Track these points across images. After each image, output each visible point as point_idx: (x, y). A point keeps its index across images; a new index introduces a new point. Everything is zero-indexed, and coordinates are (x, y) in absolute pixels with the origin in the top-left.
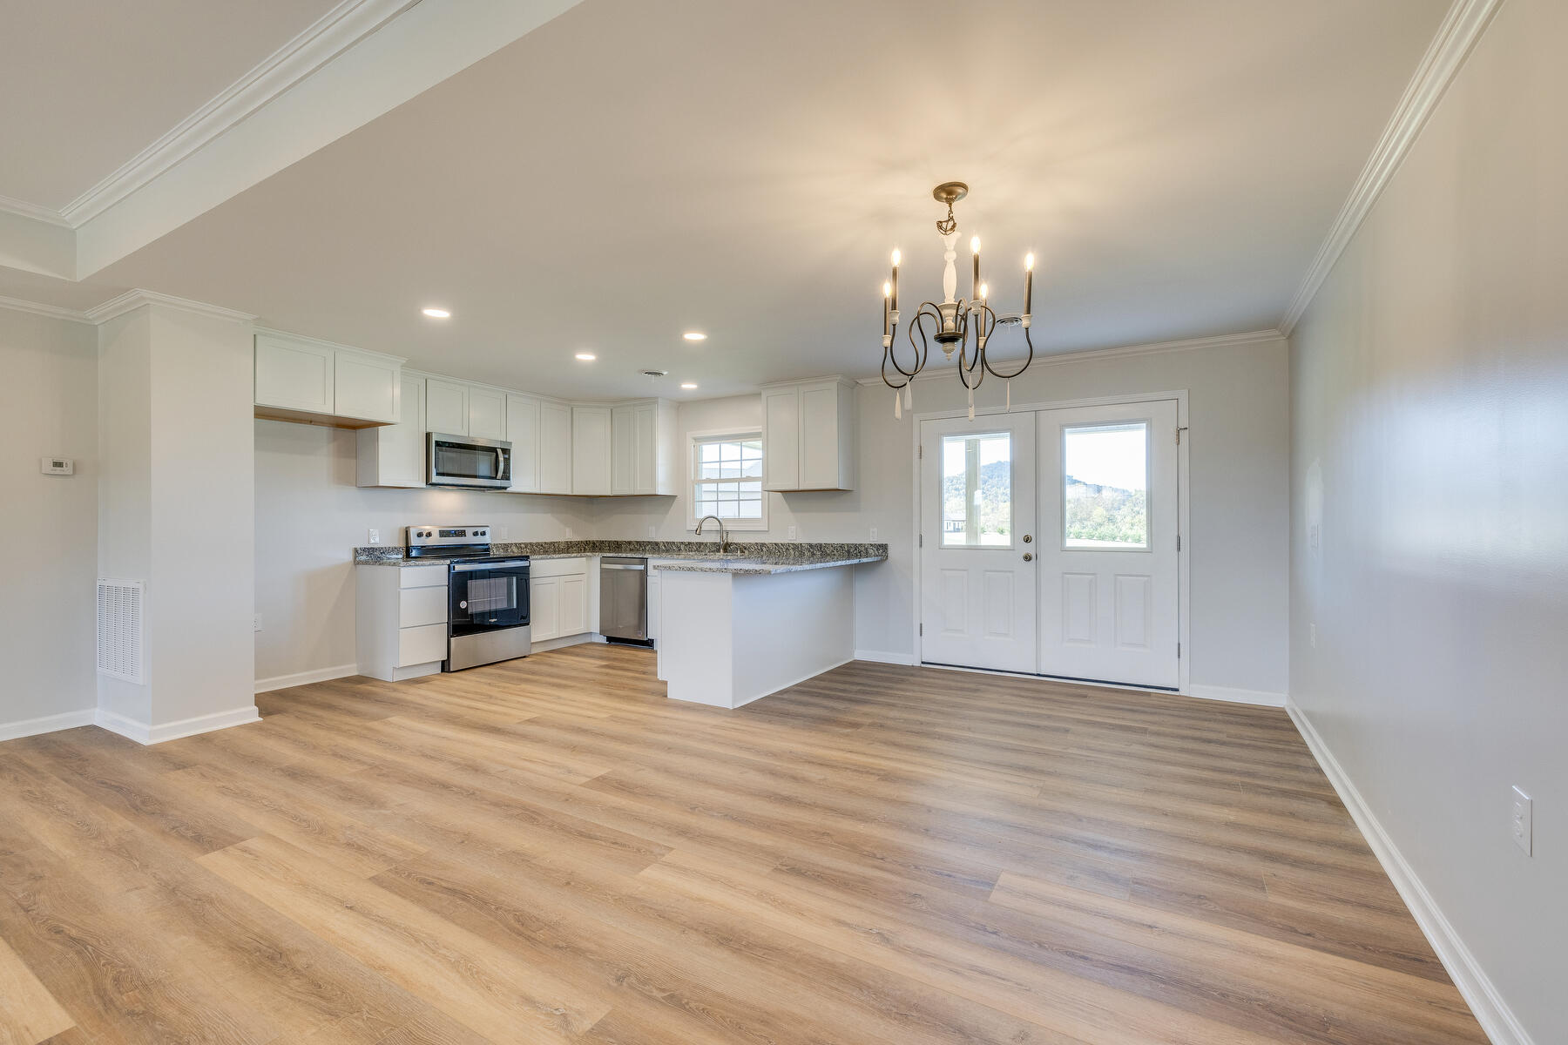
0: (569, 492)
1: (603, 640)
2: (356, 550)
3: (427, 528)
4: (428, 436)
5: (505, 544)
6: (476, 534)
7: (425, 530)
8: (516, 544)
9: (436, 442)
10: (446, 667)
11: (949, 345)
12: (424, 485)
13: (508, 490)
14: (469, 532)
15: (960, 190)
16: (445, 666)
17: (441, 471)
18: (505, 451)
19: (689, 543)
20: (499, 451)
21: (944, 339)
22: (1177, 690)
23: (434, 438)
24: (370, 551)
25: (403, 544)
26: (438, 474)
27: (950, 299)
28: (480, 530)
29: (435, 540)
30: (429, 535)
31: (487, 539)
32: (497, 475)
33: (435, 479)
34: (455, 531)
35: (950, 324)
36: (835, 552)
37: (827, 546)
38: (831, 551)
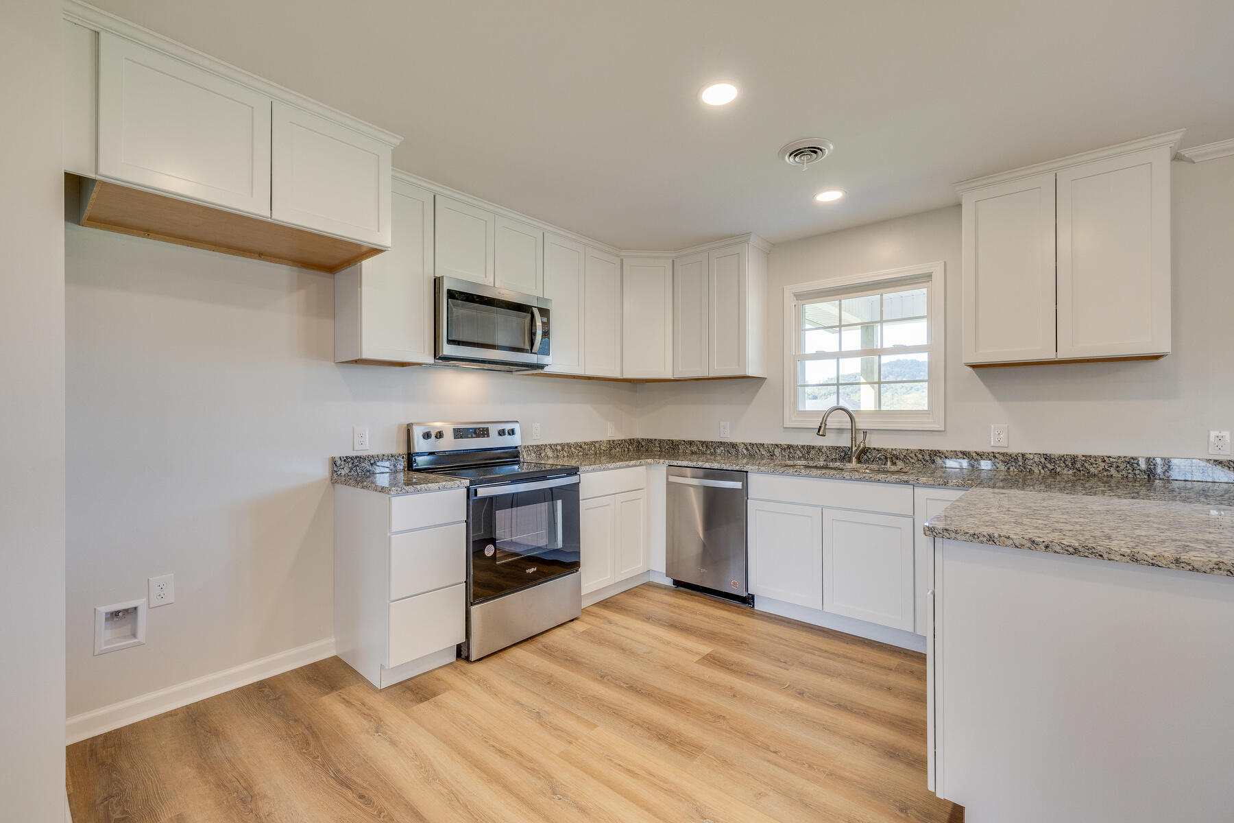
0: (618, 375)
1: (668, 582)
2: (334, 462)
3: (439, 425)
4: (437, 282)
5: (537, 446)
6: (502, 433)
7: (434, 427)
8: (550, 445)
9: (449, 291)
10: (464, 654)
12: (431, 360)
13: (547, 370)
14: (493, 430)
16: (462, 653)
17: (454, 338)
18: (545, 312)
19: (789, 447)
20: (536, 312)
23: (446, 286)
24: (355, 462)
25: (403, 450)
26: (450, 342)
28: (508, 427)
29: (449, 444)
30: (440, 435)
31: (515, 441)
32: (532, 345)
33: (448, 350)
34: (475, 429)
36: (1113, 471)
37: (1092, 460)
38: (1101, 468)
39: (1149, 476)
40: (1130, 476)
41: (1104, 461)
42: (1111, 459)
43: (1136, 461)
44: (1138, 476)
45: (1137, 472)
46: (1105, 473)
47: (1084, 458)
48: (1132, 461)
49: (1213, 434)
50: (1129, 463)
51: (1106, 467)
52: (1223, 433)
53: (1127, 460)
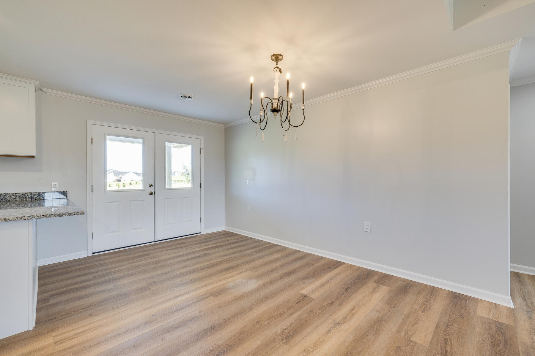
11: (275, 113)
15: (280, 57)
21: (274, 111)
22: (200, 233)
27: (276, 96)
35: (275, 106)
36: (17, 199)
37: (9, 195)
38: (12, 198)
39: (31, 199)
40: (24, 200)
41: (14, 195)
42: (17, 194)
43: (26, 194)
44: (27, 200)
45: (27, 198)
46: (14, 200)
47: (5, 195)
48: (25, 194)
49: (53, 183)
50: (24, 195)
51: (15, 197)
52: (56, 183)
53: (23, 194)
